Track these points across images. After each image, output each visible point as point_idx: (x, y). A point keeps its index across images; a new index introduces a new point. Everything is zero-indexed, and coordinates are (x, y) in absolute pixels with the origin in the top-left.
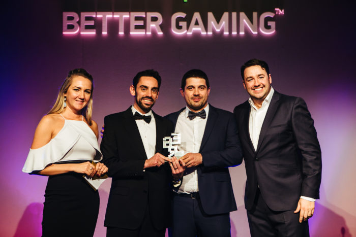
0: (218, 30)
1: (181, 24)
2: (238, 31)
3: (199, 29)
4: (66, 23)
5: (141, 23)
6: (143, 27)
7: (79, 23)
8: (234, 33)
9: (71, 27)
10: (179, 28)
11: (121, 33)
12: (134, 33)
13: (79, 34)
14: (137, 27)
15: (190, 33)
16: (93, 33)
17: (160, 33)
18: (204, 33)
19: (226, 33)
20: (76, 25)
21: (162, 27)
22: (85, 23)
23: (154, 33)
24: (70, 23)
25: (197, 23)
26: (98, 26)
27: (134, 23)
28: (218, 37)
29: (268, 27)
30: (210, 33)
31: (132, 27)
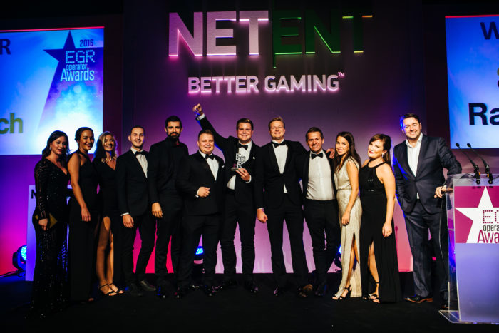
0: (298, 88)
1: (272, 84)
2: (312, 89)
3: (284, 88)
4: (190, 85)
5: (243, 84)
6: (245, 87)
7: (200, 85)
8: (310, 90)
9: (194, 88)
10: (270, 86)
11: (230, 91)
12: (239, 91)
13: (200, 92)
14: (241, 87)
15: (278, 91)
16: (209, 92)
17: (257, 91)
18: (288, 90)
19: (304, 90)
20: (198, 86)
21: (258, 86)
22: (203, 84)
23: (253, 91)
24: (194, 85)
25: (283, 83)
26: (213, 86)
27: (238, 84)
28: (298, 93)
29: (333, 86)
30: (292, 90)
31: (237, 86)
